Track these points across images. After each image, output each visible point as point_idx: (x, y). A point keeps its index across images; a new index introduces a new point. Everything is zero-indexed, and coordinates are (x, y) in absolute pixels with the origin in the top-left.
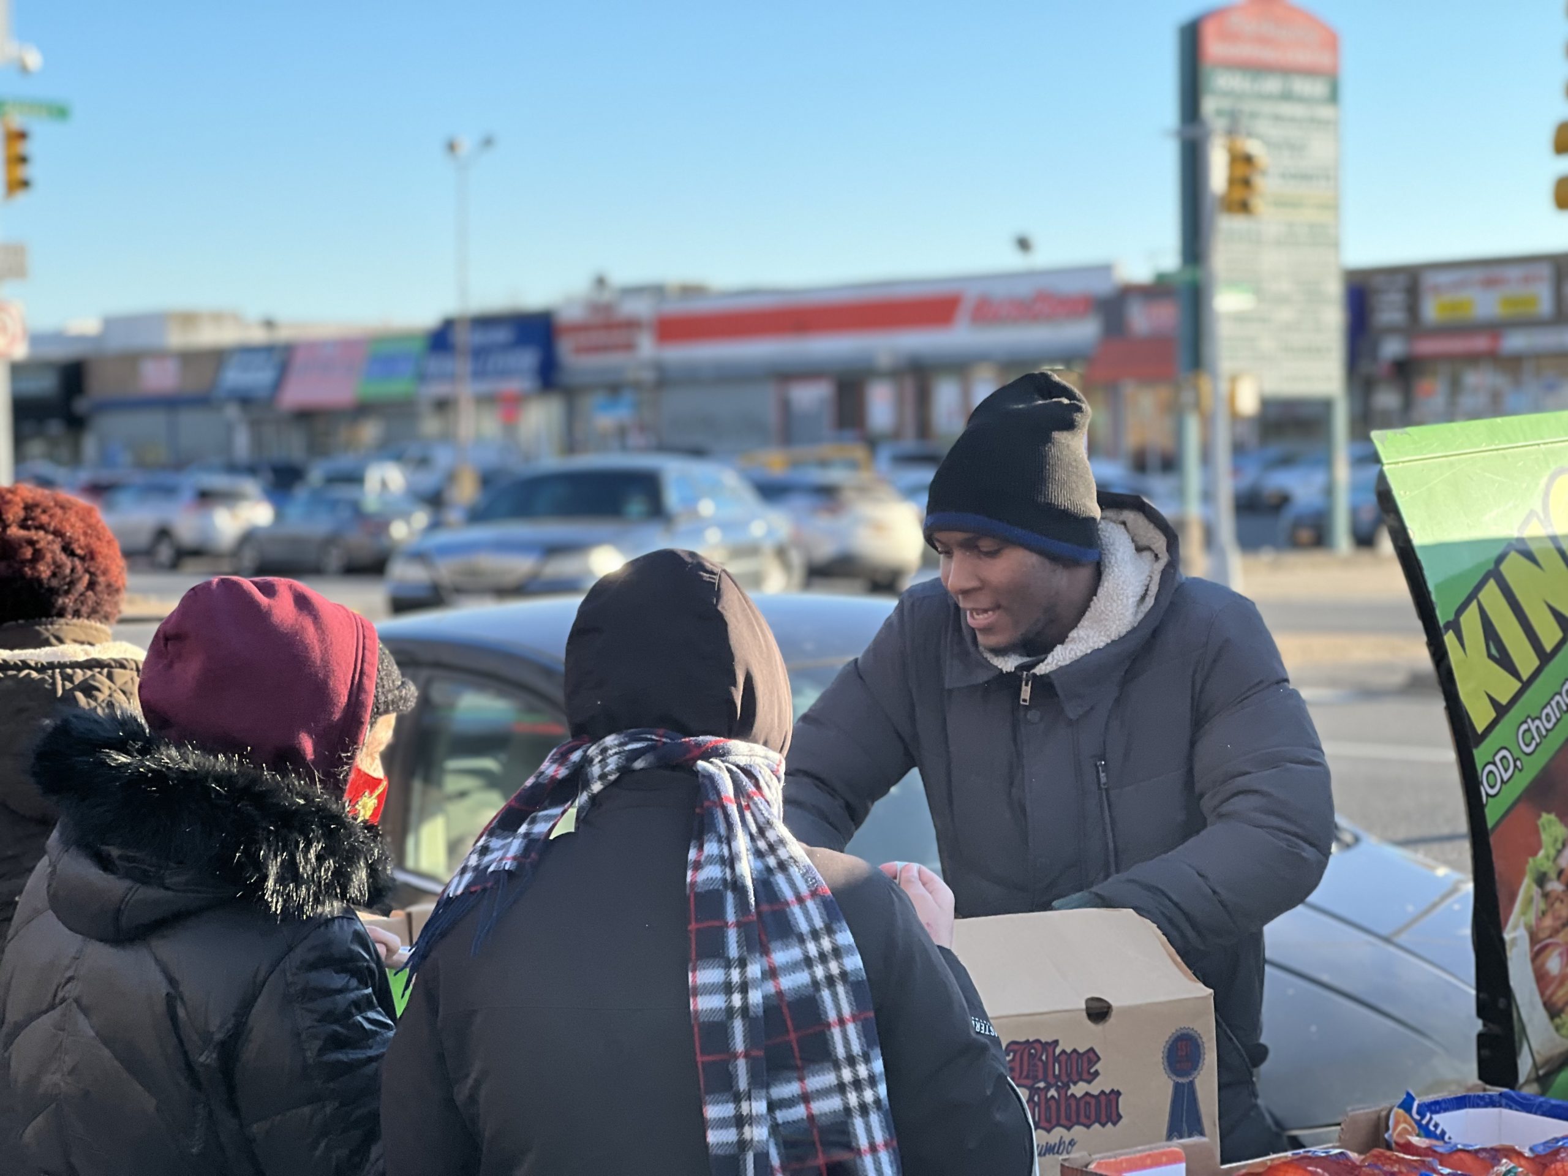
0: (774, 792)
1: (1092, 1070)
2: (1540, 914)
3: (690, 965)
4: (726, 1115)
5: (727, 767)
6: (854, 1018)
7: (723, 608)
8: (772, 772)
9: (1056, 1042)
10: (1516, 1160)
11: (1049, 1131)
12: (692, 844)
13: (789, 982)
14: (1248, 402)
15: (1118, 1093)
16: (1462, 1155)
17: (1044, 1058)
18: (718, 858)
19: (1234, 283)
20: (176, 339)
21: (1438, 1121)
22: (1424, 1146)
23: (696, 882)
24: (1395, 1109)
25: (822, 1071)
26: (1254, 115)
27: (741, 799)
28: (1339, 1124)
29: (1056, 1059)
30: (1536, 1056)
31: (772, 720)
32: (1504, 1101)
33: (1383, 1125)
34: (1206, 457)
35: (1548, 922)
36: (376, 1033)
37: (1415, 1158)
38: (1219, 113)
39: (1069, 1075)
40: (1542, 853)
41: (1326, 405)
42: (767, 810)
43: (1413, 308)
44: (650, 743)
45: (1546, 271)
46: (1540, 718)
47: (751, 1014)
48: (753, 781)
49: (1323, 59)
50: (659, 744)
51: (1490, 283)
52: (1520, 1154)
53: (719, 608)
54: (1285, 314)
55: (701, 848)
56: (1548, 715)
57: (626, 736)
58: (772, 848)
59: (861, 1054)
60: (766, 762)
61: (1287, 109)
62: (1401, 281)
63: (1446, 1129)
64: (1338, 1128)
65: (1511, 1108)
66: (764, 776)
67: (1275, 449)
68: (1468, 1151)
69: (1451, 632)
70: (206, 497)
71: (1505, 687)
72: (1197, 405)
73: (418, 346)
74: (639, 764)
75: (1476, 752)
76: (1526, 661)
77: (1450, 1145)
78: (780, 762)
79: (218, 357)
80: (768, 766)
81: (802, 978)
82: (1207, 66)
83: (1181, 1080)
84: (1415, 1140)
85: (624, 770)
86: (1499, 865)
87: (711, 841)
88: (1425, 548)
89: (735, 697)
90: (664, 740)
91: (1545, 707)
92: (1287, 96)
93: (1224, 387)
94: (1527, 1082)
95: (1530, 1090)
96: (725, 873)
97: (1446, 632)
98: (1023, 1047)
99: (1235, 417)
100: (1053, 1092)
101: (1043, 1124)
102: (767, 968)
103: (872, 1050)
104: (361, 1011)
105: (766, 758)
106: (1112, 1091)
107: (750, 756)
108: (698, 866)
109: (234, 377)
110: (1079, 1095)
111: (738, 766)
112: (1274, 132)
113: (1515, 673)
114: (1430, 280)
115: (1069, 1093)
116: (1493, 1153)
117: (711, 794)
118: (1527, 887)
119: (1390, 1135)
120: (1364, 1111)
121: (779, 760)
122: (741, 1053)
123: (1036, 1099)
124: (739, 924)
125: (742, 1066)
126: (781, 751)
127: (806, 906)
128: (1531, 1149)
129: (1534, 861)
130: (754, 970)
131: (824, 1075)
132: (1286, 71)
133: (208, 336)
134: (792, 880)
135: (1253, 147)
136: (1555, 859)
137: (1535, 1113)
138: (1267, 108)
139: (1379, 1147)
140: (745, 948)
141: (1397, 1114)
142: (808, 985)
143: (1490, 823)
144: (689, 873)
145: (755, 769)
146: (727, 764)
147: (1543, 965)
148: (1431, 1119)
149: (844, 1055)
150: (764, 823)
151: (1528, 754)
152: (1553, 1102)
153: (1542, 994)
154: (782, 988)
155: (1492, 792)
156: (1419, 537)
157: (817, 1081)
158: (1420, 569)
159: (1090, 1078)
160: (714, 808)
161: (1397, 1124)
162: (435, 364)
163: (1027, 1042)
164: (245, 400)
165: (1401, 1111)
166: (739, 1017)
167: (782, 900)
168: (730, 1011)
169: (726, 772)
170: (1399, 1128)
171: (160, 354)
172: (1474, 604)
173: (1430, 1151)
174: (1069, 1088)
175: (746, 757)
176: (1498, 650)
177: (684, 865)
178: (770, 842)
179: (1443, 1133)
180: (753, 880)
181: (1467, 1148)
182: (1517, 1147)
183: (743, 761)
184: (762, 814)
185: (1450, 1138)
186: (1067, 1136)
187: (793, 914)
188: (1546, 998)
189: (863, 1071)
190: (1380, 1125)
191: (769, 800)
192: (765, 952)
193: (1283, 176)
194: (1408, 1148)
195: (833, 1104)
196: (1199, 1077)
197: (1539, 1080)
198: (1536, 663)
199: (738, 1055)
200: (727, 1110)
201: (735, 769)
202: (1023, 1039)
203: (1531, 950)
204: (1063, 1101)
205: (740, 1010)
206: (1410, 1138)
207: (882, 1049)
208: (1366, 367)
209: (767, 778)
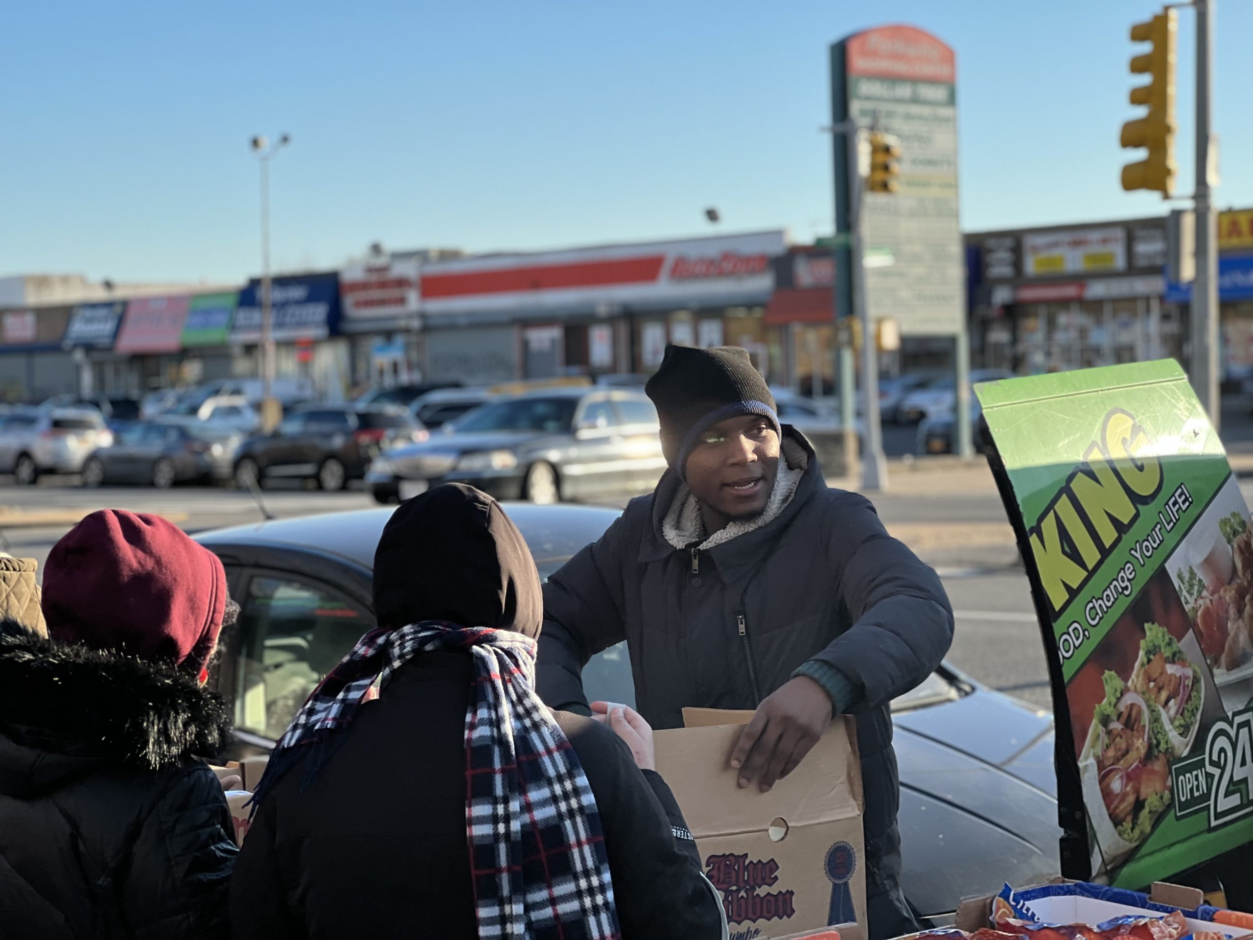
0: (529, 668)
1: (773, 876)
2: (1105, 747)
3: (467, 802)
4: (493, 915)
5: (494, 650)
6: (589, 841)
7: (492, 530)
8: (528, 653)
9: (746, 855)
10: (1087, 935)
11: (739, 923)
12: (469, 708)
13: (539, 814)
14: (890, 340)
15: (792, 893)
16: (1047, 931)
17: (736, 867)
18: (488, 720)
19: (878, 247)
20: (33, 298)
21: (1029, 906)
22: (1018, 925)
23: (471, 739)
24: (997, 897)
25: (565, 882)
26: (890, 115)
27: (505, 674)
28: (954, 911)
29: (746, 868)
30: (1105, 856)
31: (528, 615)
32: (1078, 890)
33: (988, 910)
34: (858, 383)
35: (1111, 753)
36: (226, 859)
37: (1011, 935)
38: (863, 113)
39: (754, 880)
40: (1105, 701)
41: (952, 340)
42: (524, 683)
43: (1018, 264)
44: (437, 631)
45: (1120, 234)
46: (1102, 599)
47: (512, 838)
48: (513, 660)
49: (943, 71)
50: (444, 632)
51: (1076, 244)
52: (1090, 930)
53: (490, 531)
54: (919, 270)
55: (475, 713)
56: (1108, 595)
57: (419, 626)
58: (528, 713)
59: (593, 868)
60: (524, 645)
61: (915, 109)
62: (1008, 242)
63: (1035, 912)
64: (954, 914)
65: (1083, 895)
66: (522, 656)
67: (913, 377)
68: (1052, 929)
69: (1034, 535)
70: (60, 426)
71: (1076, 576)
72: (851, 343)
73: (231, 301)
74: (429, 647)
75: (1054, 625)
76: (1091, 555)
77: (1038, 924)
78: (534, 645)
79: (67, 312)
80: (525, 649)
81: (550, 811)
82: (852, 77)
83: (838, 882)
84: (1012, 921)
85: (417, 651)
86: (1074, 710)
87: (483, 708)
88: (1015, 471)
89: (501, 596)
90: (447, 629)
91: (1106, 590)
92: (915, 100)
93: (872, 328)
94: (1098, 875)
95: (1100, 882)
96: (493, 733)
97: (1031, 534)
98: (721, 859)
99: (880, 351)
100: (743, 893)
101: (735, 917)
102: (524, 804)
103: (602, 864)
104: (214, 843)
105: (524, 643)
106: (788, 891)
107: (512, 641)
108: (473, 727)
109: (79, 328)
110: (762, 895)
111: (502, 649)
112: (907, 128)
113: (1083, 565)
114: (1030, 241)
115: (755, 893)
116: (1071, 930)
117: (482, 671)
118: (1095, 727)
119: (994, 917)
120: (972, 899)
121: (532, 643)
122: (505, 868)
123: (730, 899)
124: (503, 771)
125: (505, 879)
126: (534, 637)
127: (553, 756)
128: (1098, 927)
129: (1100, 707)
130: (515, 806)
131: (566, 884)
132: (914, 80)
133: (58, 296)
134: (543, 737)
135: (890, 140)
136: (1115, 706)
137: (1101, 899)
138: (901, 109)
139: (985, 927)
140: (508, 789)
141: (998, 902)
142: (554, 816)
143: (1066, 679)
144: (466, 732)
145: (515, 651)
146: (494, 648)
147: (1108, 785)
148: (1024, 904)
149: (581, 869)
150: (522, 694)
151: (1094, 626)
152: (1116, 890)
153: (1108, 808)
154: (535, 819)
155: (1067, 655)
156: (1010, 463)
157: (561, 890)
158: (1011, 487)
159: (771, 881)
160: (484, 682)
161: (998, 909)
162: (243, 316)
163: (724, 855)
164: (89, 347)
165: (1001, 899)
166: (503, 841)
167: (536, 752)
168: (496, 836)
169: (494, 655)
170: (1000, 913)
171: (20, 311)
172: (1052, 513)
173: (1023, 929)
174: (755, 890)
175: (508, 643)
176: (1069, 547)
177: (462, 725)
178: (526, 707)
179: (1033, 915)
180: (514, 736)
181: (1051, 926)
182: (1088, 925)
183: (506, 645)
184: (521, 686)
185: (1038, 919)
186: (753, 926)
187: (544, 762)
188: (1111, 811)
189: (595, 881)
190: (986, 909)
191: (525, 674)
192: (523, 792)
193: (914, 162)
194: (1007, 927)
195: (573, 906)
196: (851, 879)
197: (1107, 873)
198: (1099, 556)
199: (502, 869)
200: (493, 911)
201: (500, 651)
202: (721, 854)
203: (1099, 774)
204: (750, 901)
205: (504, 836)
206: (1008, 919)
207: (610, 865)
208: (981, 310)
209: (524, 658)
